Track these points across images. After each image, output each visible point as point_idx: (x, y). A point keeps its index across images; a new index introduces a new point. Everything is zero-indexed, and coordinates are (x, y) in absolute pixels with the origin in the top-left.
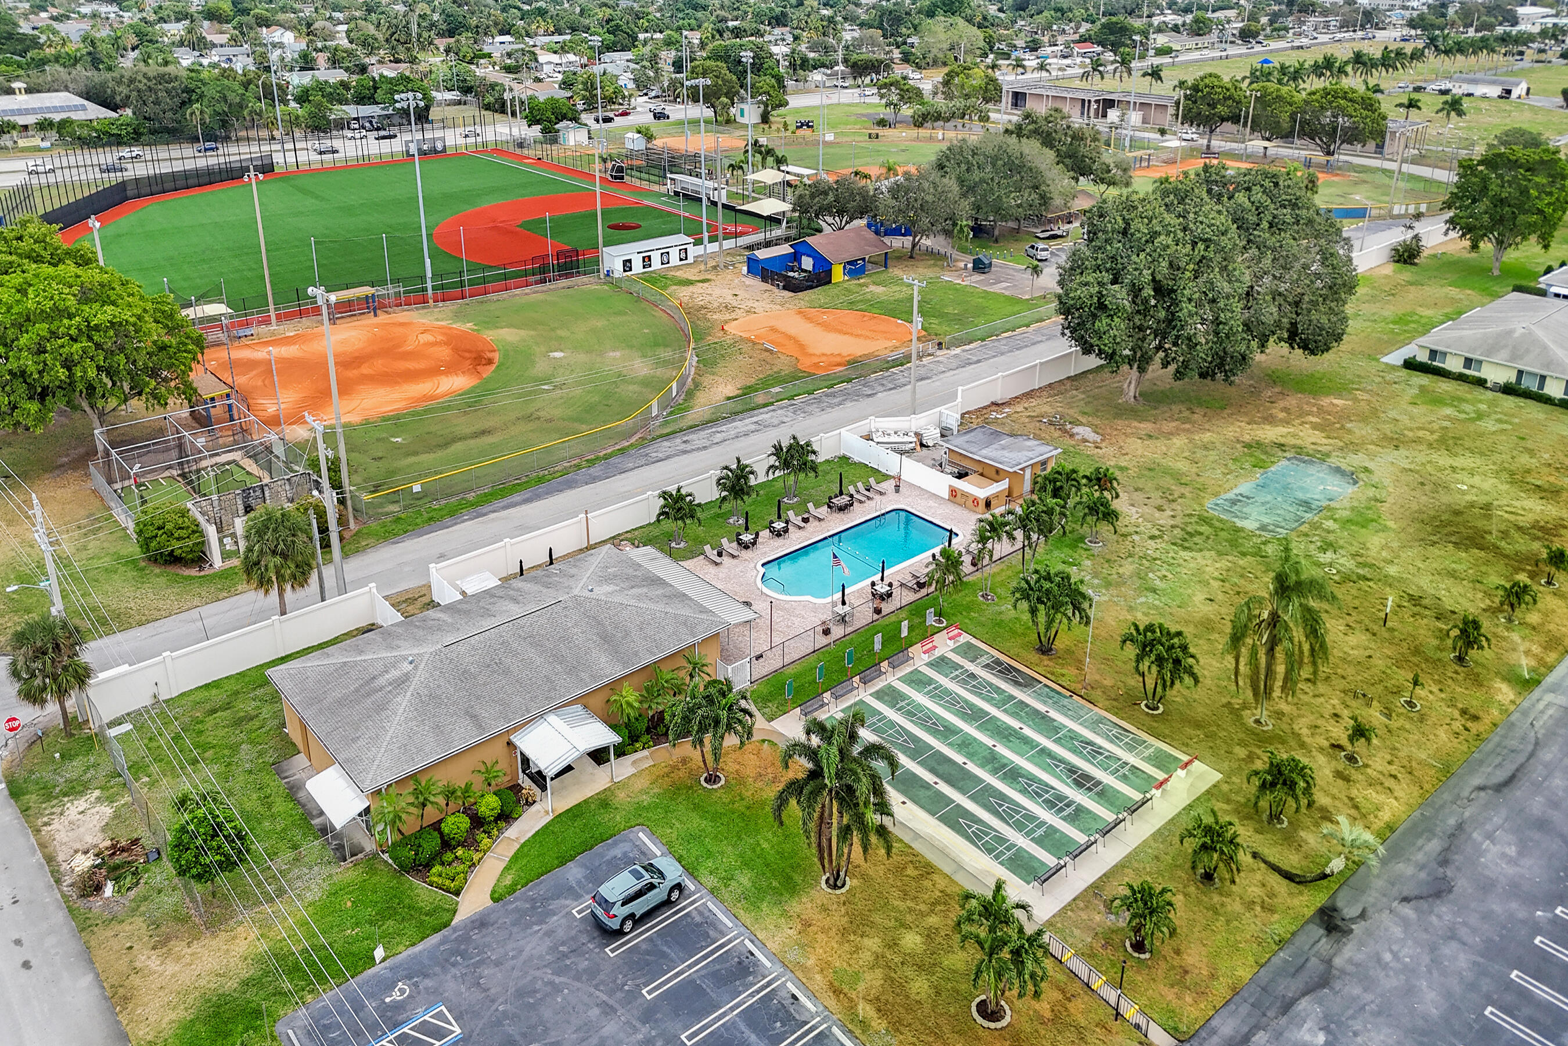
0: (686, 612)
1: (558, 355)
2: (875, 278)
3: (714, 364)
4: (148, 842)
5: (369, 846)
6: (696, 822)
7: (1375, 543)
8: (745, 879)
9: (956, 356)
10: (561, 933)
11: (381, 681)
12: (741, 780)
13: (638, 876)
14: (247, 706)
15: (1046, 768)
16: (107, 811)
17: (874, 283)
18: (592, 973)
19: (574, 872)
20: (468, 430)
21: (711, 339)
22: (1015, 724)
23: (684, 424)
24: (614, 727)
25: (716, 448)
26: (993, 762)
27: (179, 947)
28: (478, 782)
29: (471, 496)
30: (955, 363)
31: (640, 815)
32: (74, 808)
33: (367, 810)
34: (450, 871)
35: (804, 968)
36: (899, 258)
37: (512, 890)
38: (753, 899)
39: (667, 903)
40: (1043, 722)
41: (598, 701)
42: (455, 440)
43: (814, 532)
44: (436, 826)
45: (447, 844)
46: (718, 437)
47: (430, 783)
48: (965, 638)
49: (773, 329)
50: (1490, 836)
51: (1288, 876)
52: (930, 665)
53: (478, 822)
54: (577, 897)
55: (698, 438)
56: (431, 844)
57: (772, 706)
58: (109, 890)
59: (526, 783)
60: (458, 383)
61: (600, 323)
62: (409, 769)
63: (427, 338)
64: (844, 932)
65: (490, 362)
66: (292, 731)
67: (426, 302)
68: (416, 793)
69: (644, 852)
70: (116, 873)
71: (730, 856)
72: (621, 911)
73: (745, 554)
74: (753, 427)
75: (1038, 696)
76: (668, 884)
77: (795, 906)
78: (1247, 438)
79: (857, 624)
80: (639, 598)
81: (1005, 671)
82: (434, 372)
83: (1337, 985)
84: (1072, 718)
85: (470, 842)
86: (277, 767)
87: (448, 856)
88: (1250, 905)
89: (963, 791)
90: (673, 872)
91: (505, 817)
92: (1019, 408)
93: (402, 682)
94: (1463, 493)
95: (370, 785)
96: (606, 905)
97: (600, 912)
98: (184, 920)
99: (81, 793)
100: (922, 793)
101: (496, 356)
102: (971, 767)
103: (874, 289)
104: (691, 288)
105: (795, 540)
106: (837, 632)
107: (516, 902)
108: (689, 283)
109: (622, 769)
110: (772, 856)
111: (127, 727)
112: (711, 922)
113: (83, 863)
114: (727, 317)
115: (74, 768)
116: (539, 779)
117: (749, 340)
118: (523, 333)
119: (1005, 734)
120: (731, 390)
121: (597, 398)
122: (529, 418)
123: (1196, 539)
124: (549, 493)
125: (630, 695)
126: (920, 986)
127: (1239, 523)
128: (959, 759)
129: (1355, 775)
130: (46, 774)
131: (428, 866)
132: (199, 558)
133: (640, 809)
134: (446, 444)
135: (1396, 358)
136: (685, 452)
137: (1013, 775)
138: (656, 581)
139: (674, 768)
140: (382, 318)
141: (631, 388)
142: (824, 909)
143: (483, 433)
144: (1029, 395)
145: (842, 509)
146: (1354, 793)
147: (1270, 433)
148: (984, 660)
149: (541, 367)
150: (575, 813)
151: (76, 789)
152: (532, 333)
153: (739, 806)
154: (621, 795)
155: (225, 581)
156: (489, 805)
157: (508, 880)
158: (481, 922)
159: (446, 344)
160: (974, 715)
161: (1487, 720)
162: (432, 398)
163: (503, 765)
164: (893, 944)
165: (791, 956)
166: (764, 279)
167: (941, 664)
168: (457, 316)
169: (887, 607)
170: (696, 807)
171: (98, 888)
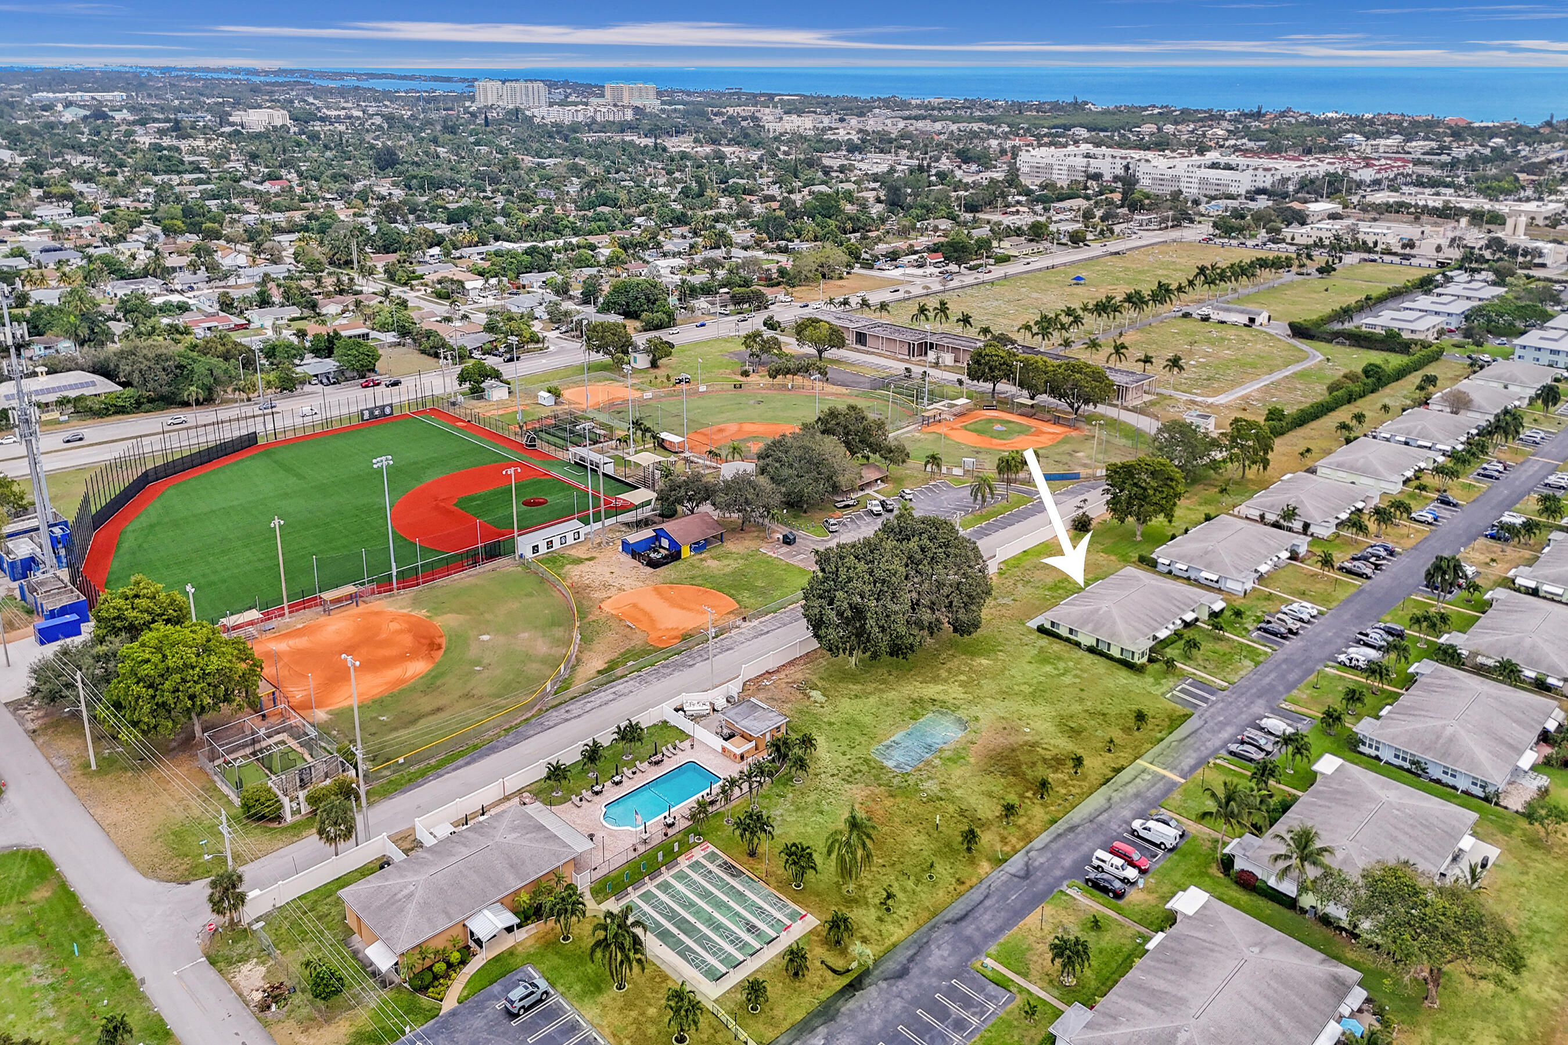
0: (555, 847)
1: (486, 637)
2: (713, 552)
3: (592, 640)
4: (288, 983)
5: (397, 980)
6: (557, 961)
7: (957, 772)
8: (578, 987)
9: (754, 627)
10: (490, 1017)
11: (400, 896)
12: (581, 939)
13: (526, 988)
14: (323, 909)
15: (736, 923)
16: (262, 969)
17: (712, 558)
18: (504, 1033)
19: (496, 988)
20: (429, 709)
21: (591, 617)
22: (725, 899)
23: (567, 697)
24: (516, 914)
25: (586, 716)
26: (710, 922)
27: (313, 1031)
28: (449, 946)
29: (433, 762)
30: (752, 633)
31: (530, 959)
32: (246, 968)
33: (396, 964)
34: (437, 990)
35: (601, 1026)
36: (734, 530)
37: (467, 998)
38: (580, 997)
39: (540, 1001)
40: (740, 896)
41: (508, 901)
42: (421, 717)
43: (639, 781)
44: (430, 968)
45: (436, 977)
46: (589, 706)
47: (427, 948)
48: (712, 848)
49: (635, 606)
50: (939, 947)
51: (834, 971)
52: (689, 866)
53: (450, 965)
54: (498, 999)
55: (575, 708)
56: (428, 977)
57: (601, 896)
58: (274, 1007)
59: (472, 944)
60: (418, 667)
61: (516, 605)
62: (417, 942)
63: (394, 626)
64: (621, 1009)
65: (439, 647)
66: (351, 922)
67: (391, 590)
68: (421, 953)
69: (531, 977)
70: (276, 999)
71: (571, 976)
72: (518, 1005)
73: (596, 798)
74: (612, 697)
75: (742, 883)
76: (540, 992)
77: (600, 999)
78: (915, 696)
79: (654, 844)
80: (530, 840)
81: (728, 868)
82: (402, 658)
83: (838, 1020)
84: (756, 894)
85: (447, 976)
86: (346, 942)
87: (436, 983)
88: (812, 986)
89: (691, 937)
90: (543, 985)
91: (463, 962)
92: (782, 675)
93: (411, 895)
94: (1026, 734)
95: (399, 951)
96: (512, 1002)
97: (509, 1005)
98: (314, 1019)
99: (247, 961)
100: (671, 940)
101: (444, 642)
102: (699, 925)
103: (711, 563)
104: (581, 567)
105: (628, 787)
106: (642, 849)
107: (468, 1004)
108: (579, 561)
109: (521, 935)
110: (592, 975)
111: (262, 924)
112: (561, 1008)
113: (258, 996)
114: (605, 595)
115: (240, 947)
116: (479, 942)
117: (617, 616)
118: (461, 617)
119: (719, 905)
120: (600, 665)
121: (511, 677)
122: (467, 696)
123: (858, 776)
124: (482, 756)
125: (525, 897)
126: (652, 1031)
127: (886, 763)
128: (692, 920)
129: (887, 918)
130: (225, 951)
131: (427, 988)
132: (279, 818)
133: (529, 955)
134: (414, 722)
135: (1033, 624)
136: (567, 720)
137: (717, 927)
138: (542, 828)
139: (547, 933)
140: (362, 607)
141: (535, 666)
142: (614, 999)
143: (439, 709)
144: (791, 663)
145: (657, 763)
146: (882, 928)
147: (931, 690)
148: (719, 862)
149: (473, 652)
150: (497, 959)
151: (244, 959)
152: (468, 617)
153: (579, 952)
154: (520, 948)
155: (296, 830)
156: (455, 957)
157: (465, 993)
158: (453, 1013)
159: (409, 631)
160: (706, 895)
161: (968, 884)
162: (403, 681)
163: (461, 937)
164: (643, 1014)
165: (596, 1021)
166: (634, 557)
167: (696, 866)
168: (416, 602)
169: (671, 832)
170: (557, 953)
171: (269, 1007)
